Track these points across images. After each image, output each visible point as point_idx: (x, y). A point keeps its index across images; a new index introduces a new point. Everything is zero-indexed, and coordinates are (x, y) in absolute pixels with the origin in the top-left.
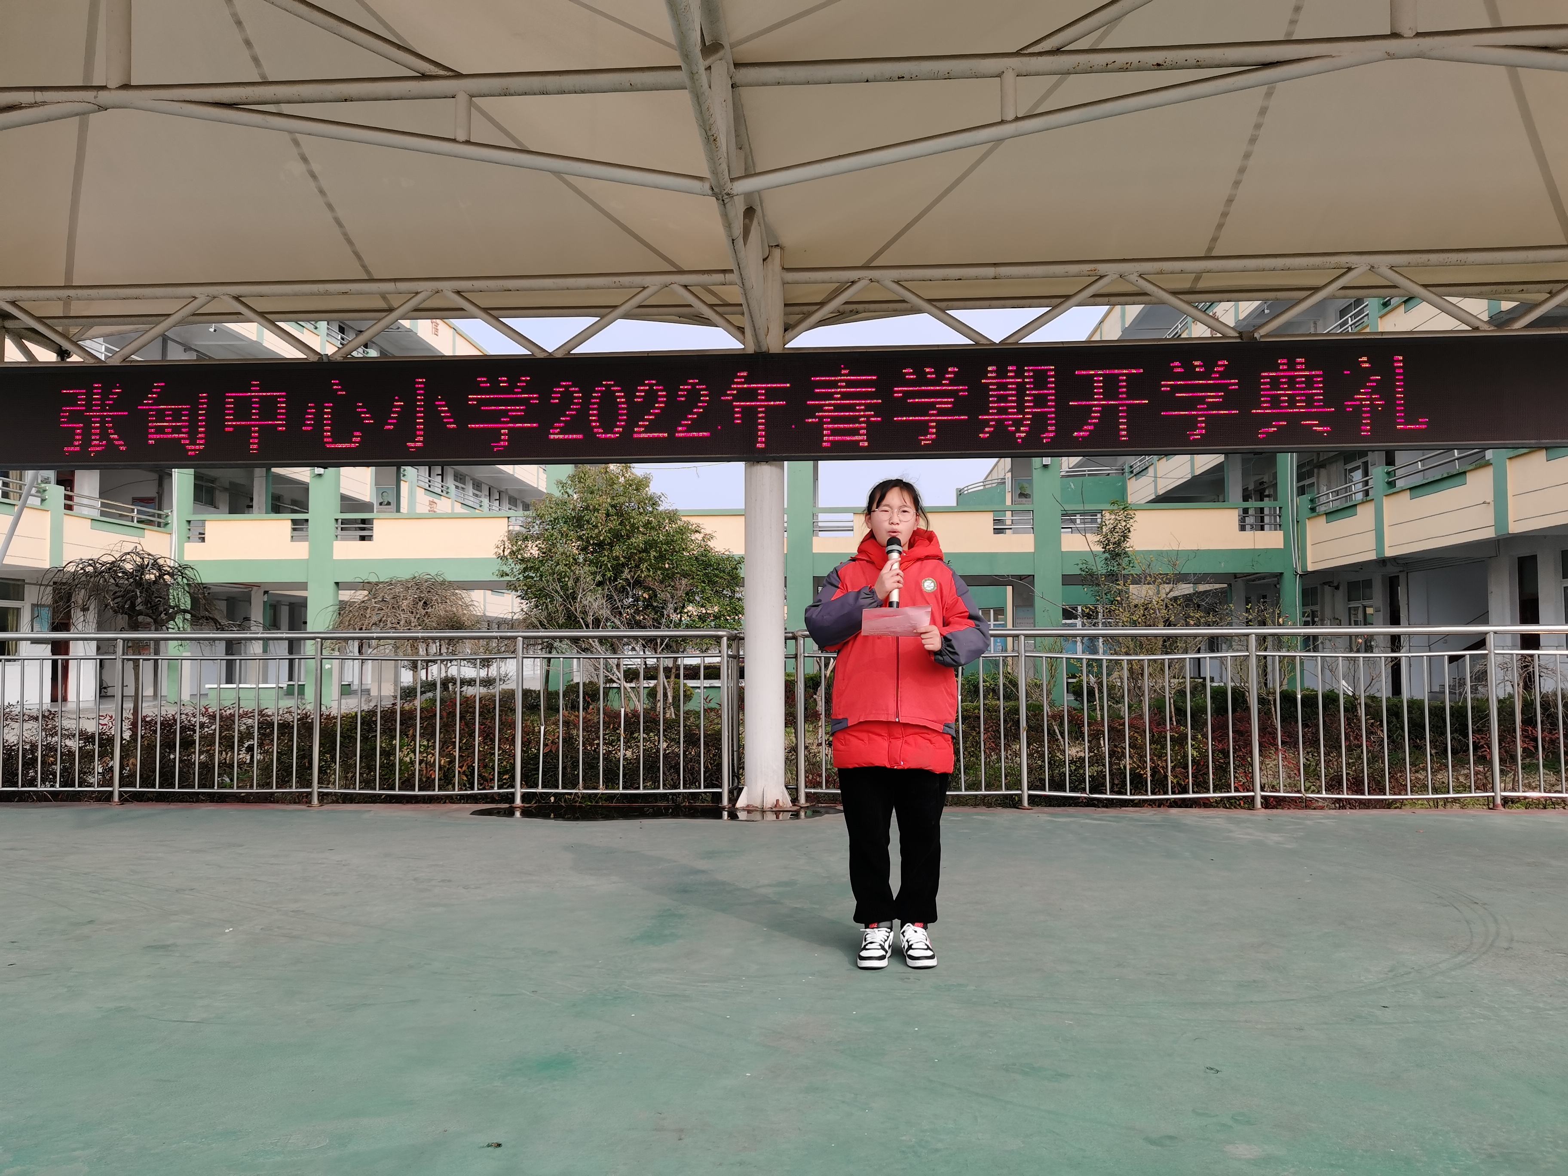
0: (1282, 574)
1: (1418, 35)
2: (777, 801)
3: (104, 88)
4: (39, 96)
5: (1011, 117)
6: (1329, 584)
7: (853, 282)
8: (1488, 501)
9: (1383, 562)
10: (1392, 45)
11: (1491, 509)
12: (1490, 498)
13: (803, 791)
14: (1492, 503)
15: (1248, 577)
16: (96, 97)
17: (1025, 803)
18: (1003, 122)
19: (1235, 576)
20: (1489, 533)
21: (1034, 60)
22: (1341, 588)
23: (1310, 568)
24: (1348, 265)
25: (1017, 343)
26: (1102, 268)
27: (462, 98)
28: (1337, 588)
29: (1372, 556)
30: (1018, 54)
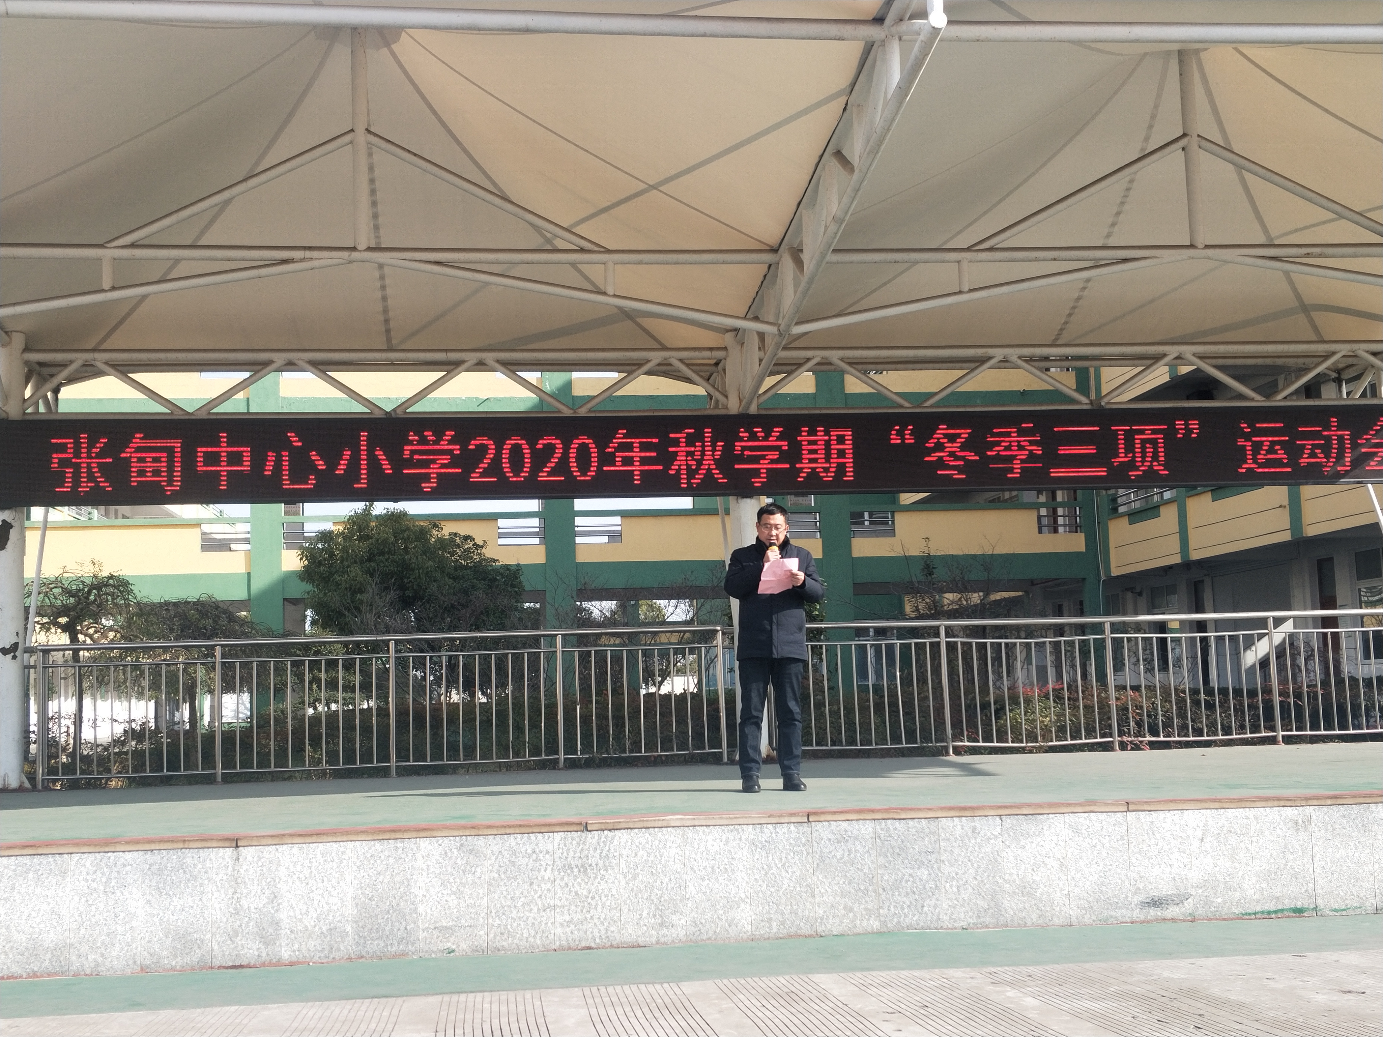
0: (1084, 579)
1: (1207, 247)
3: (354, 249)
4: (308, 254)
5: (966, 289)
6: (1132, 590)
8: (1283, 504)
9: (1187, 566)
10: (1191, 252)
11: (1286, 513)
12: (1286, 502)
14: (1288, 507)
15: (1047, 584)
16: (349, 256)
17: (951, 751)
18: (960, 292)
19: (1032, 583)
20: (1286, 536)
21: (978, 254)
22: (1144, 594)
23: (1115, 572)
27: (609, 263)
28: (1140, 594)
29: (1177, 560)
30: (969, 249)
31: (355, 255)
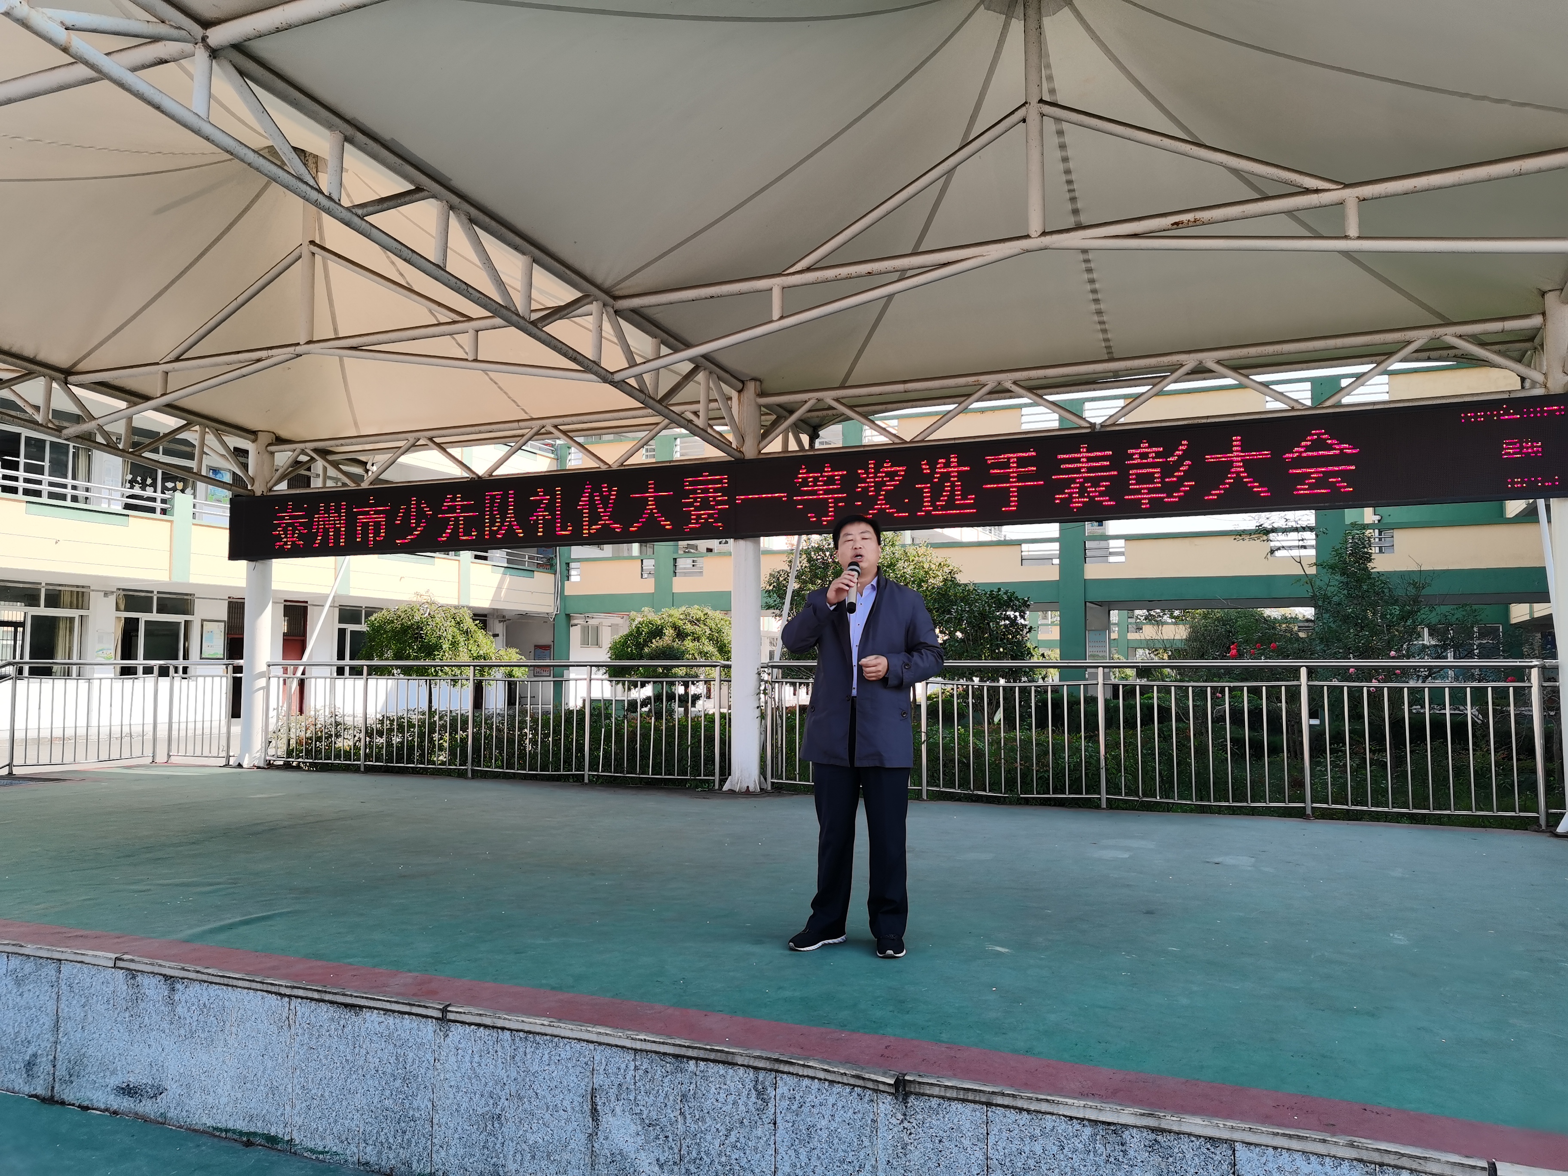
2: (748, 787)
3: (298, 344)
7: (806, 402)
13: (769, 780)
16: (296, 350)
17: (925, 797)
21: (789, 277)
24: (1179, 363)
25: (923, 441)
26: (983, 379)
27: (472, 333)
31: (299, 349)
